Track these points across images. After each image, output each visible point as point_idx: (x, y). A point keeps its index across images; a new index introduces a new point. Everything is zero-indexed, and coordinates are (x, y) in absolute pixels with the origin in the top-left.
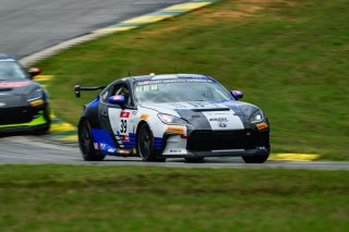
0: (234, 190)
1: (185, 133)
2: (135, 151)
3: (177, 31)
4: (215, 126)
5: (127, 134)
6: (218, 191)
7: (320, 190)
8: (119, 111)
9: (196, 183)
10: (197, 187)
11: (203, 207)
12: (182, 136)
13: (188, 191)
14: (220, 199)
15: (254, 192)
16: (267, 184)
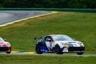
0: (20, 59)
1: (68, 47)
2: (54, 51)
3: (8, 28)
4: (74, 46)
5: (52, 47)
6: (16, 59)
7: (36, 59)
8: (49, 42)
9: (12, 57)
10: (12, 58)
11: (14, 62)
12: (67, 48)
13: (11, 59)
14: (17, 61)
15: (23, 59)
16: (26, 58)
